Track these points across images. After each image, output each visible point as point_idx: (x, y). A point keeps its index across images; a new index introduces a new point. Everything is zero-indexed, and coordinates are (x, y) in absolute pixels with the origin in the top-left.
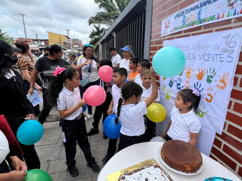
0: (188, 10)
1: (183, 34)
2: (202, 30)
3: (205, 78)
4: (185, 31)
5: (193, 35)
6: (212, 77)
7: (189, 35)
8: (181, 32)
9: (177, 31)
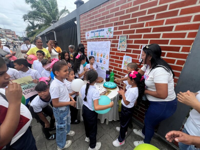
0: (95, 31)
1: (94, 40)
2: (101, 40)
3: (103, 56)
4: (95, 39)
5: (98, 41)
6: (104, 56)
7: (96, 41)
8: (93, 39)
9: (92, 38)
